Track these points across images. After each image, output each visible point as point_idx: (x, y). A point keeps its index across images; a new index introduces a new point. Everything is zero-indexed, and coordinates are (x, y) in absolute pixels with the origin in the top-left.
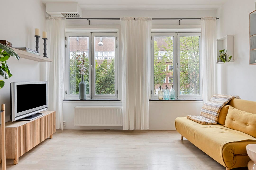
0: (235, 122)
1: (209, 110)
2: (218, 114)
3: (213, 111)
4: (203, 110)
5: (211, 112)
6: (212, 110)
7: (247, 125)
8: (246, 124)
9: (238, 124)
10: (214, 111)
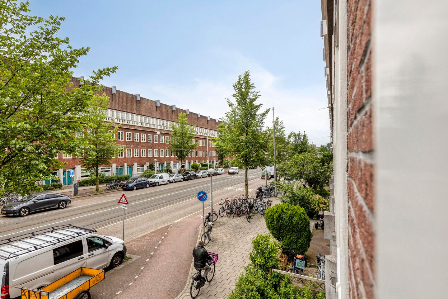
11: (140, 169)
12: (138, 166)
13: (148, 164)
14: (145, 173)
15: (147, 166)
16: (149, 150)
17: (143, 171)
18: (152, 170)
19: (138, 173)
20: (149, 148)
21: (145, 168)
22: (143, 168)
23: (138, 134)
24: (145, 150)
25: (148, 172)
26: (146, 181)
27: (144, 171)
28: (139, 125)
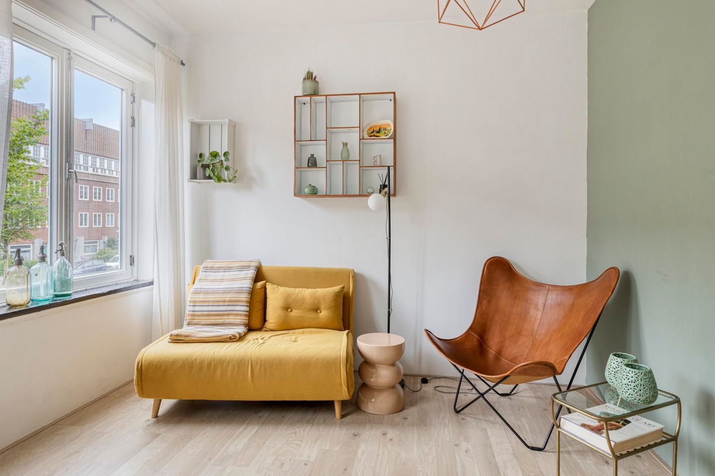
0: (295, 313)
1: (218, 303)
2: (247, 306)
3: (233, 302)
4: (197, 308)
5: (229, 305)
6: (230, 301)
7: (319, 311)
8: (316, 310)
9: (303, 315)
10: (238, 301)
11: (90, 247)
12: (85, 243)
13: (106, 239)
14: (99, 254)
15: (104, 242)
16: (108, 215)
17: (96, 251)
18: (113, 249)
19: (86, 254)
20: (108, 212)
21: (100, 246)
22: (96, 246)
23: (87, 187)
24: (99, 215)
25: (105, 253)
26: (101, 266)
27: (98, 251)
28: (90, 171)
